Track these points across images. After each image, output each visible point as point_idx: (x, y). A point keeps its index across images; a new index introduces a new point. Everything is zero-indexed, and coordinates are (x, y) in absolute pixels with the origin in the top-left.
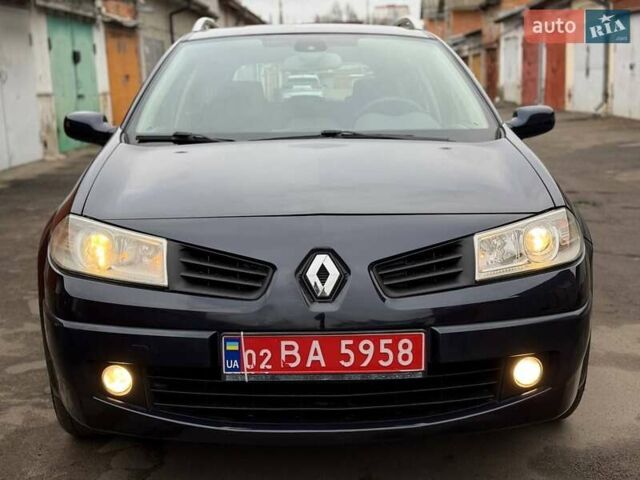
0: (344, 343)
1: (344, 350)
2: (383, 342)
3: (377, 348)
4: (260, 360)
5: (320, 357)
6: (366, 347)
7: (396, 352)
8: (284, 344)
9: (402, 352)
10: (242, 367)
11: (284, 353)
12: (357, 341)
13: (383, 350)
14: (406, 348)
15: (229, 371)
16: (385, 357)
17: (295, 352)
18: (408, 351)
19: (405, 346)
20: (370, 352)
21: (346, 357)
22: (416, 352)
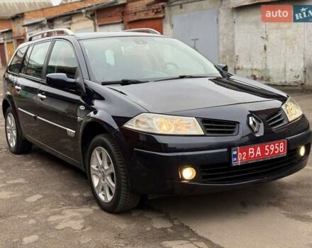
5: (260, 153)
17: (253, 152)
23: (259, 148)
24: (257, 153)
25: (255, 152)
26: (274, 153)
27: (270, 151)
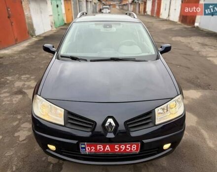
0: (116, 146)
1: (116, 147)
2: (127, 146)
3: (126, 147)
4: (91, 149)
5: (109, 149)
6: (123, 147)
7: (131, 148)
8: (98, 146)
9: (133, 148)
10: (86, 151)
11: (98, 148)
12: (120, 146)
13: (127, 147)
14: (134, 147)
15: (82, 151)
16: (128, 149)
17: (102, 148)
18: (135, 148)
19: (134, 146)
20: (124, 148)
21: (117, 149)
22: (137, 148)
23: (108, 146)
24: (106, 149)
25: (104, 148)
26: (125, 150)
27: (121, 149)
